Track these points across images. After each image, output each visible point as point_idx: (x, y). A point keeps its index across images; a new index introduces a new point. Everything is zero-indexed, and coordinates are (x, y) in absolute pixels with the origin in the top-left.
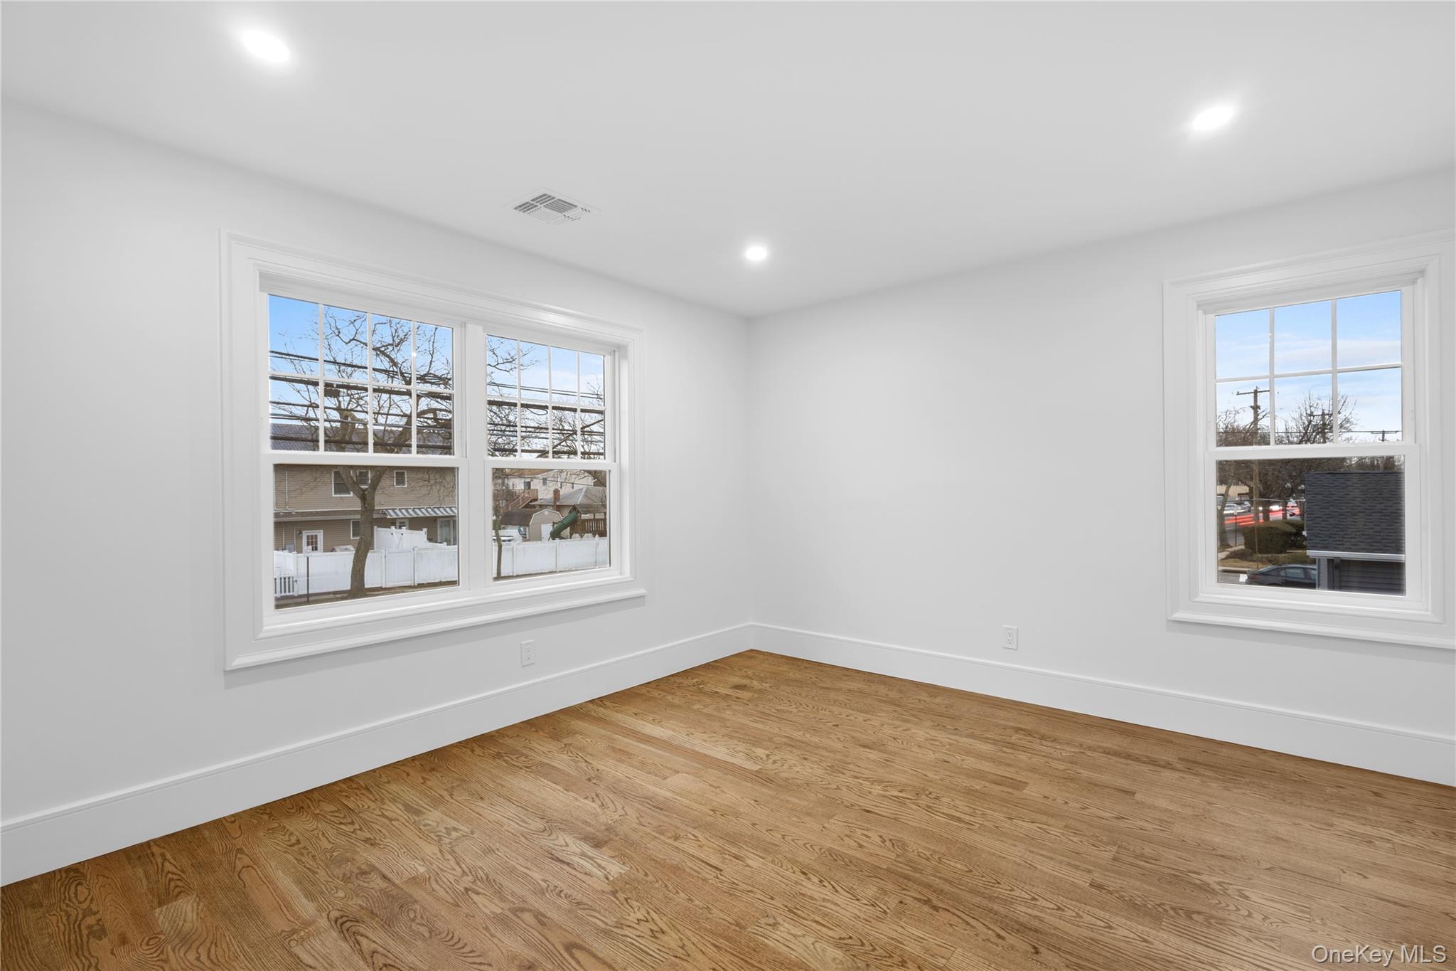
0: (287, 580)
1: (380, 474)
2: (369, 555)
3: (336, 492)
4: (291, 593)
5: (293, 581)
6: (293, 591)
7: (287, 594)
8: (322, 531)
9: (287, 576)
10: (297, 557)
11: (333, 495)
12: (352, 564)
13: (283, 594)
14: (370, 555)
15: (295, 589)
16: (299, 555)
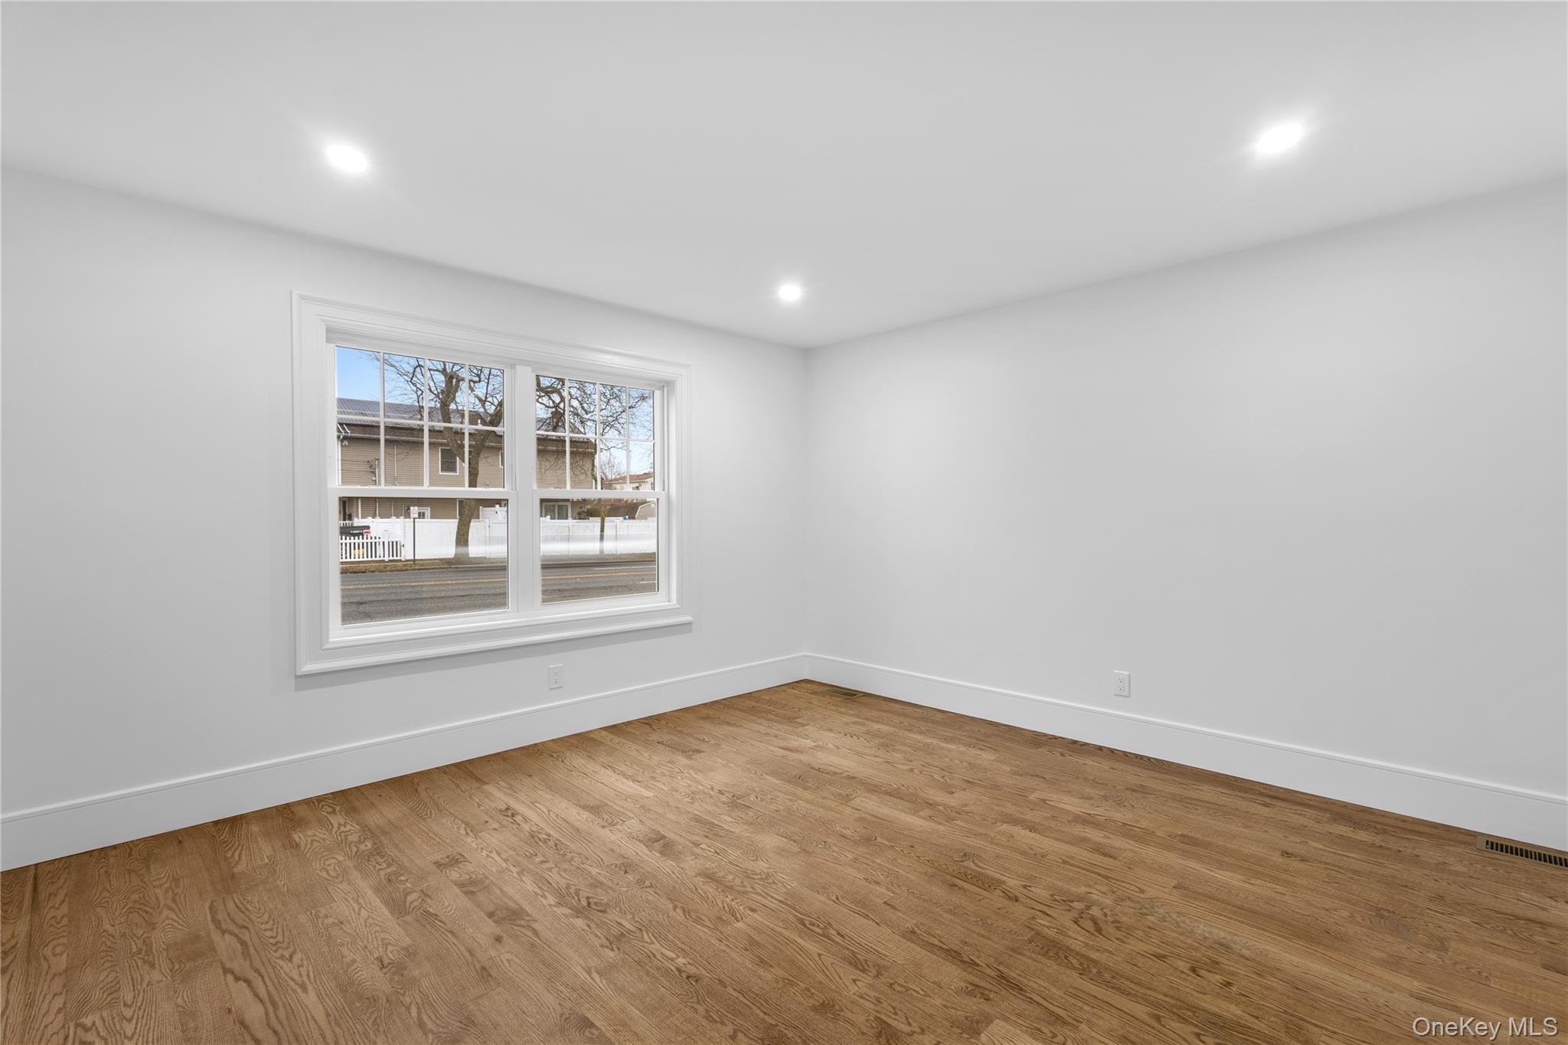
0: (395, 543)
1: (484, 438)
2: (471, 524)
3: (443, 470)
4: (399, 558)
5: (400, 546)
6: (401, 556)
7: (395, 558)
8: (429, 508)
9: (395, 540)
10: (405, 522)
11: (440, 473)
12: (456, 528)
13: (391, 558)
14: (474, 524)
15: (402, 555)
16: (407, 520)
